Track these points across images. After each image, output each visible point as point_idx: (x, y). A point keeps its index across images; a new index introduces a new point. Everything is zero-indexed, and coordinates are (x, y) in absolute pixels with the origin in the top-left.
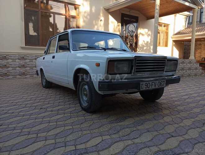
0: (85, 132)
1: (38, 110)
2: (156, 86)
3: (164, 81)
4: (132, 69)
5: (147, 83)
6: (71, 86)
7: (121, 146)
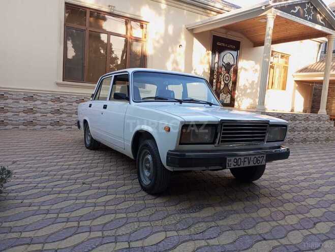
0: (143, 224)
1: (79, 186)
2: (250, 163)
3: (263, 157)
4: (216, 137)
5: (238, 158)
6: (128, 151)
7: (190, 247)
